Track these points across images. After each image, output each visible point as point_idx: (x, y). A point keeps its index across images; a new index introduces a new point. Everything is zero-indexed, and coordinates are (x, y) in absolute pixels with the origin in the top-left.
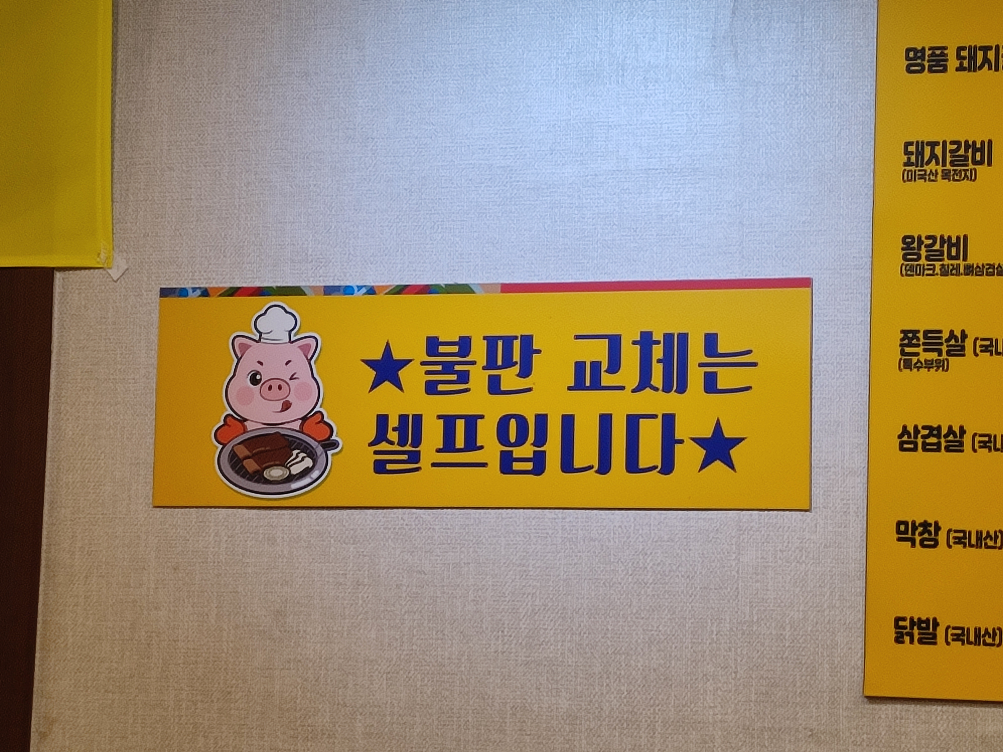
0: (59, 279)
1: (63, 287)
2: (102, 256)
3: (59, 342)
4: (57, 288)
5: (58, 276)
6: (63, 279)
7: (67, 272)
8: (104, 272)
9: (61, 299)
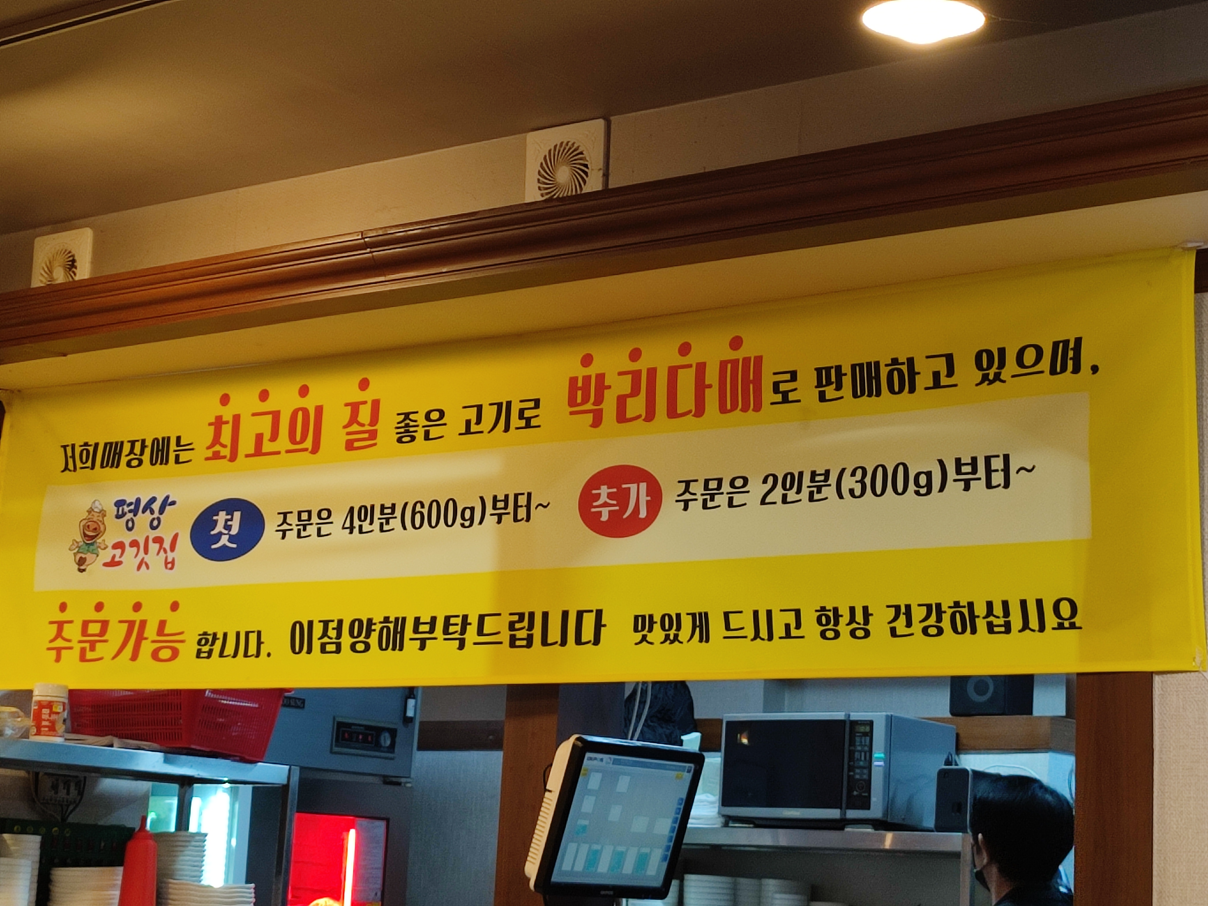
0: (1158, 682)
1: (1162, 689)
2: (1198, 660)
3: (1161, 741)
4: (1157, 690)
5: (1157, 679)
6: (1162, 682)
7: (1165, 676)
8: (1201, 675)
9: (1161, 701)
